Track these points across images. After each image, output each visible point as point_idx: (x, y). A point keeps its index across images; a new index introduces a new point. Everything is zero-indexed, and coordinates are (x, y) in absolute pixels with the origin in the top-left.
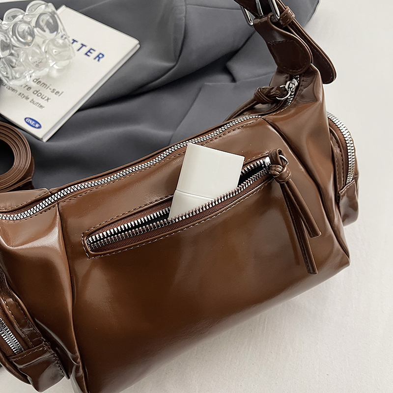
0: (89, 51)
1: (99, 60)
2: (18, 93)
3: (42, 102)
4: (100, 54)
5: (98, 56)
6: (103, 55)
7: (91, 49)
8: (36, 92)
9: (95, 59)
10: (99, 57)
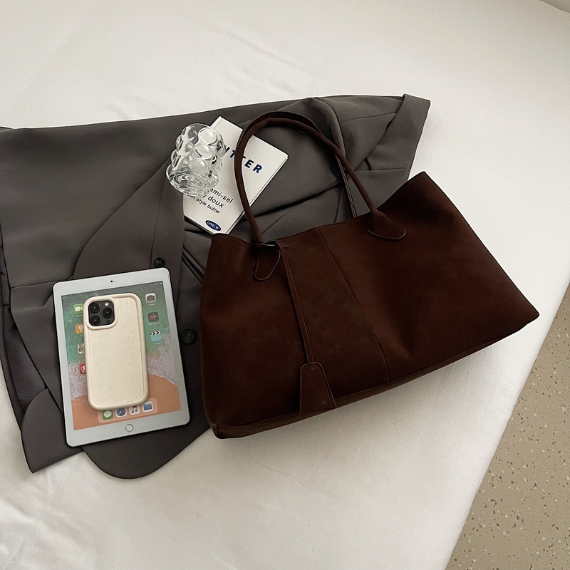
0: (248, 163)
1: (258, 172)
2: (196, 199)
3: (218, 208)
4: (258, 165)
5: (256, 168)
6: (261, 168)
7: (250, 161)
8: (211, 199)
9: (254, 170)
10: (258, 168)
